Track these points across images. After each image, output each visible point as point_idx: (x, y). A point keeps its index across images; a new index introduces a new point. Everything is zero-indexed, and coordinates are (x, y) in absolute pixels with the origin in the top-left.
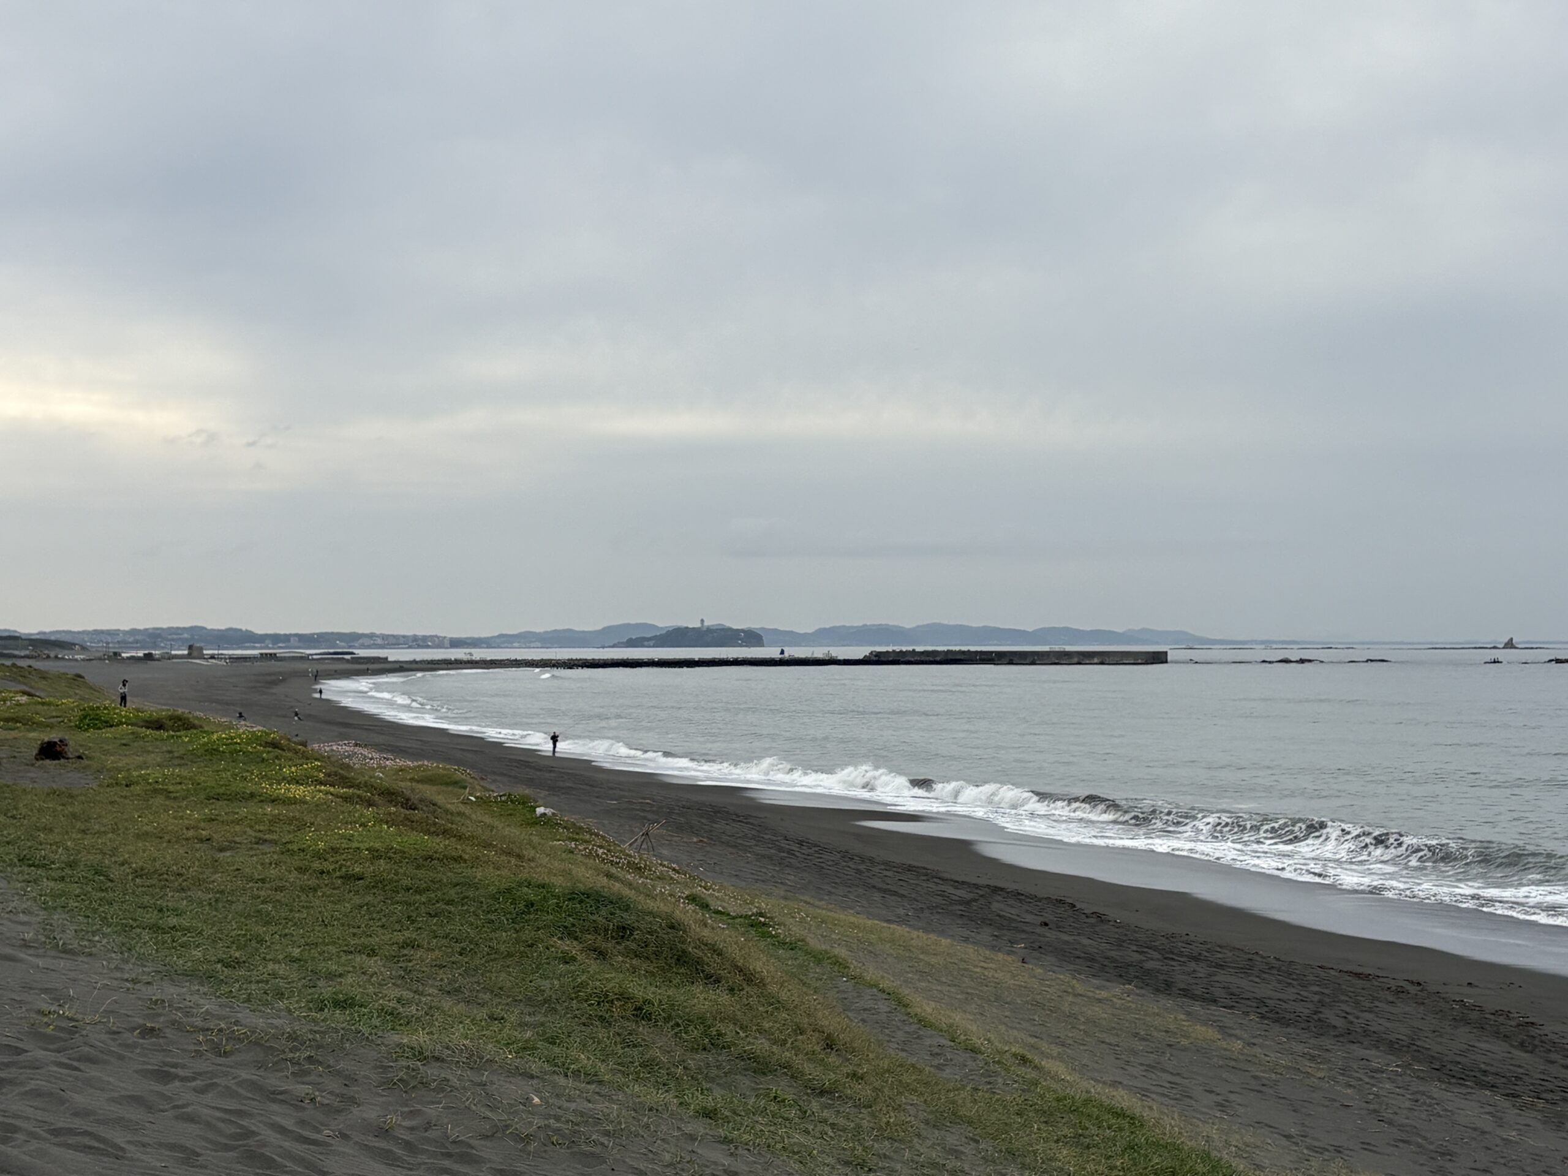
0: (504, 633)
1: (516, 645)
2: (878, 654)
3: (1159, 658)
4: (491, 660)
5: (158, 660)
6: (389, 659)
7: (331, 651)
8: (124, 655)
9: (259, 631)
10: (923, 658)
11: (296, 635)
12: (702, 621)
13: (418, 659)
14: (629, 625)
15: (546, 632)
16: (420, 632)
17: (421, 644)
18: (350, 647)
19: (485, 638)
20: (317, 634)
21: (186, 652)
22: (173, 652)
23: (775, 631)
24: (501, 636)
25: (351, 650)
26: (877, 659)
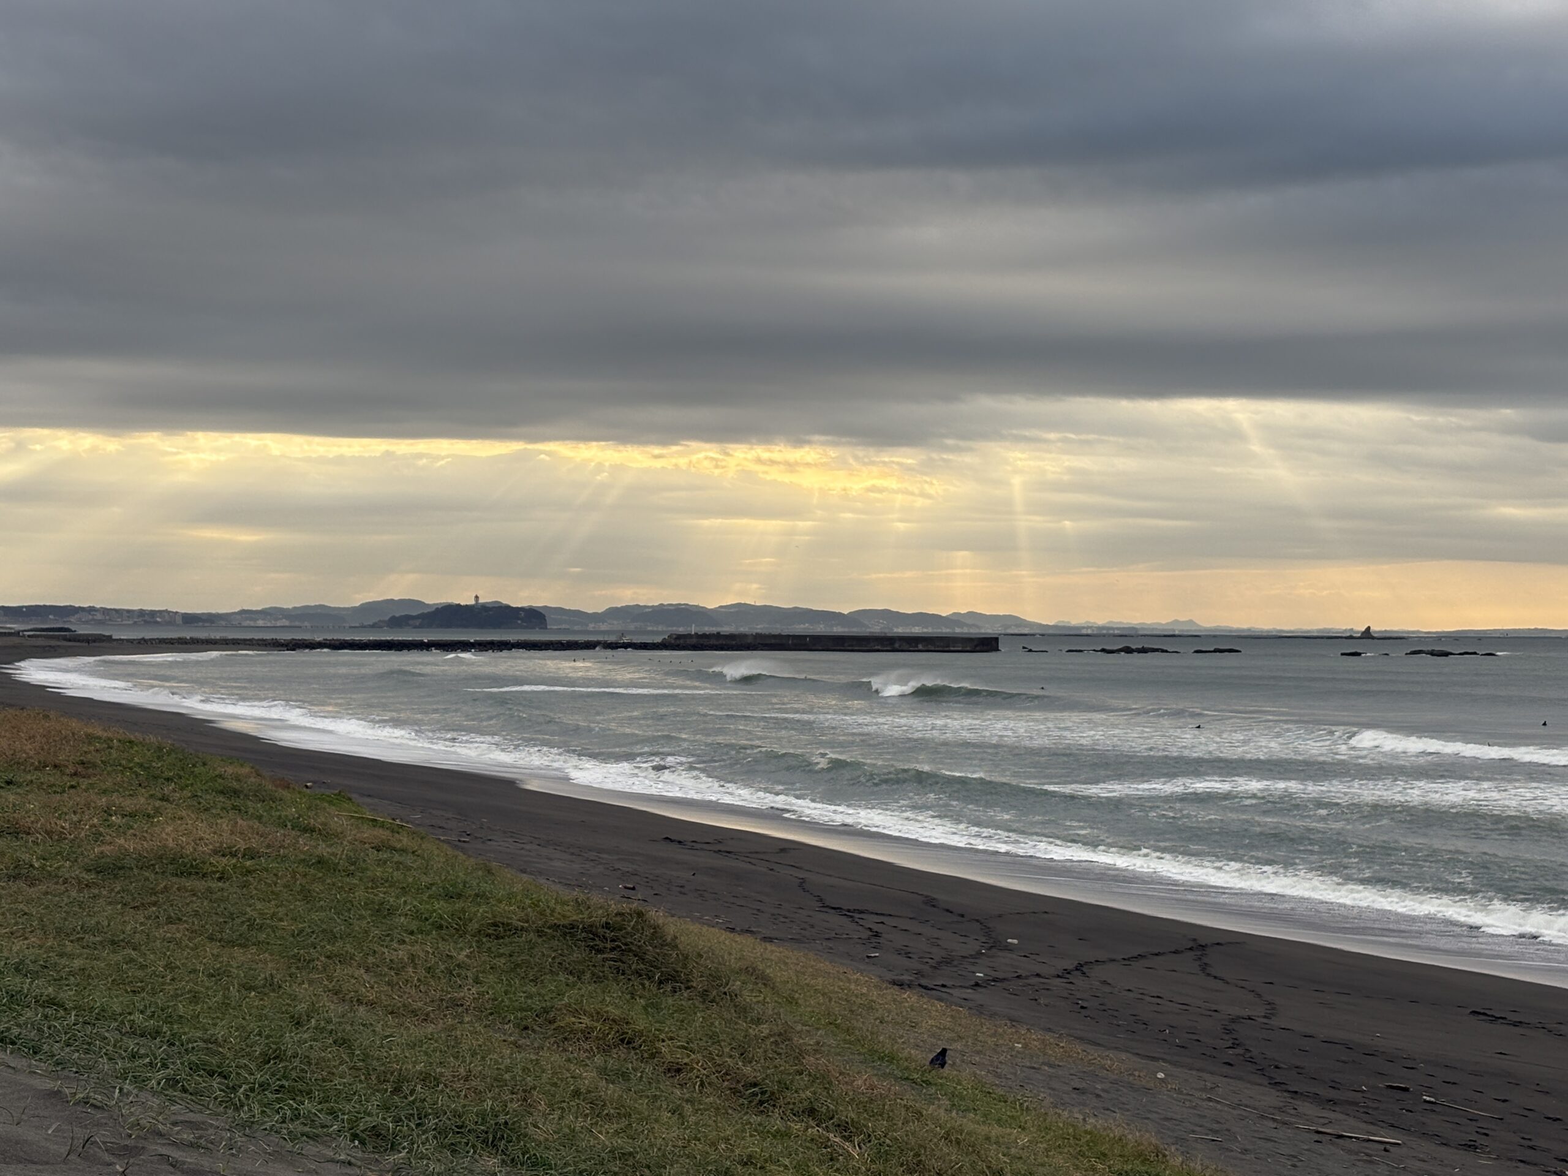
0: (246, 608)
1: (261, 622)
2: (679, 637)
3: (987, 644)
4: (233, 639)
6: (114, 637)
7: (44, 626)
10: (729, 643)
12: (477, 597)
13: (147, 637)
14: (392, 600)
15: (295, 608)
16: (148, 607)
17: (147, 618)
18: (65, 623)
19: (227, 614)
20: (26, 607)
23: (560, 611)
24: (243, 612)
25: (66, 626)
26: (677, 643)
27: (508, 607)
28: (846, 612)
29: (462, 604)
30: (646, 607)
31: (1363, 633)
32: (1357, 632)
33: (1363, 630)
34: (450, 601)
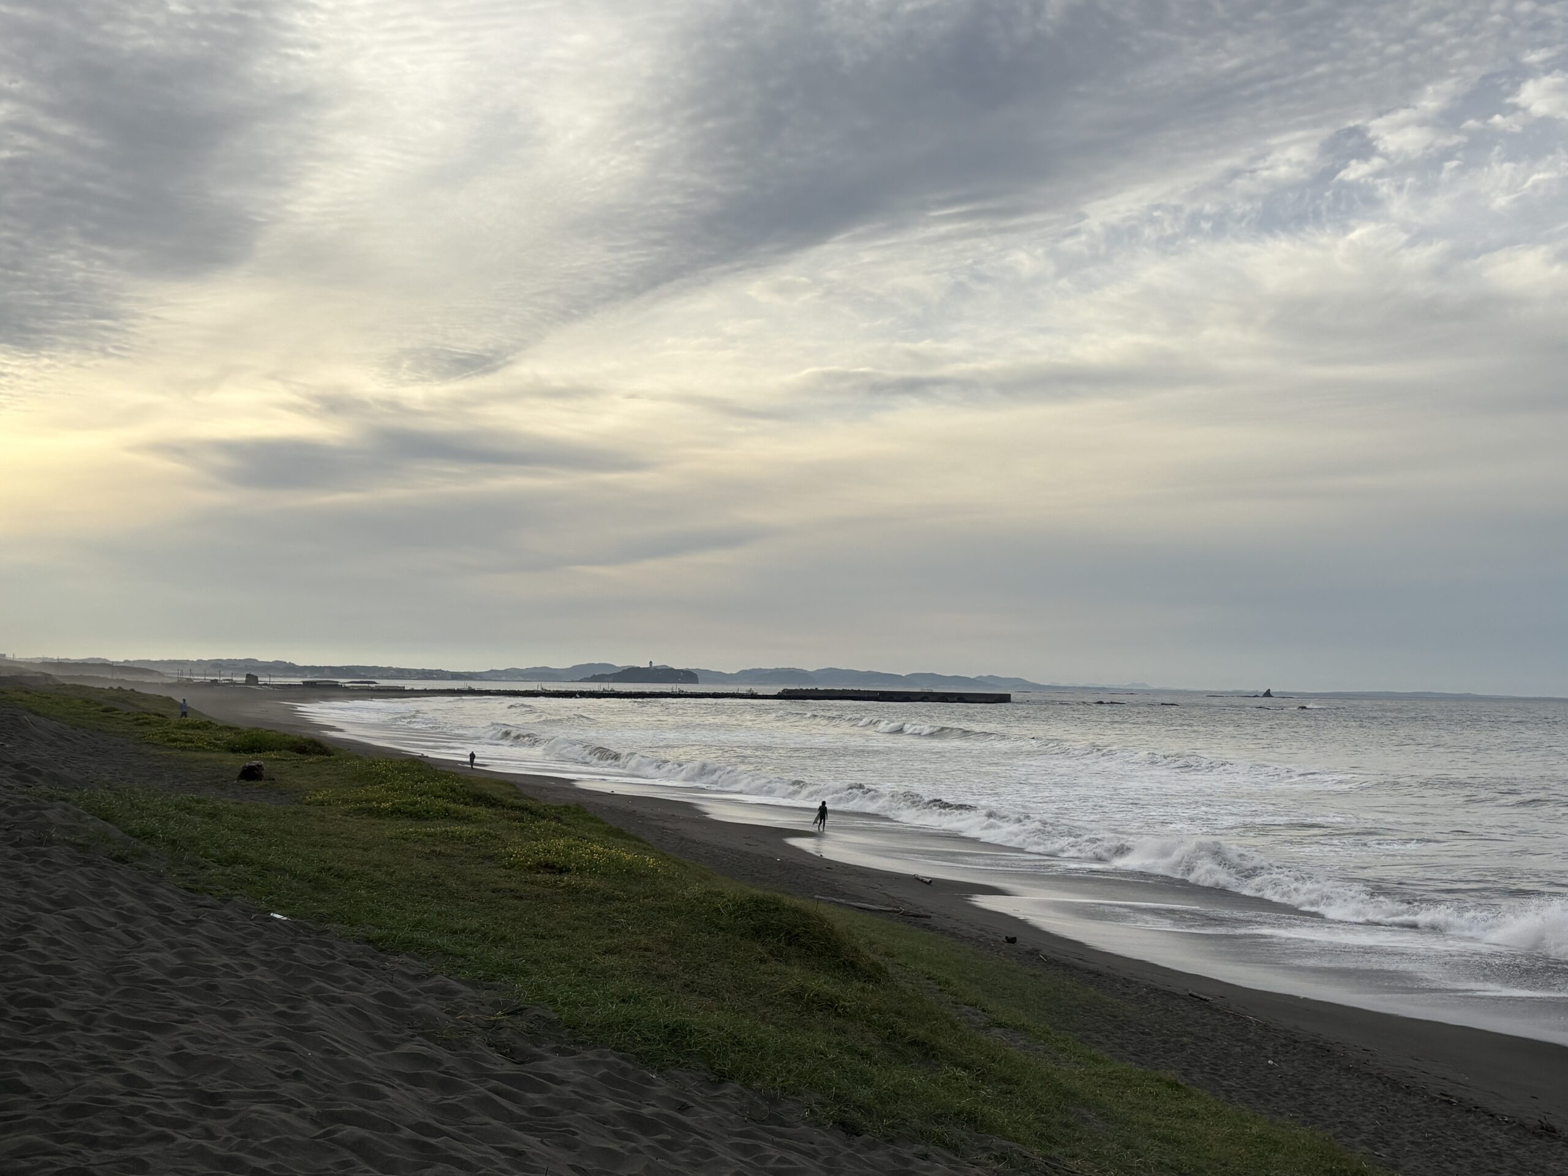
0: (494, 669)
2: (789, 691)
3: (1005, 699)
5: (223, 685)
6: (406, 689)
7: (358, 680)
8: (195, 681)
9: (299, 663)
11: (331, 667)
12: (651, 662)
13: (428, 689)
14: (593, 664)
15: (528, 669)
16: (428, 667)
17: (427, 675)
19: (480, 673)
21: (244, 679)
22: (234, 679)
23: (708, 672)
24: (493, 671)
25: (372, 680)
26: (787, 695)
27: (672, 669)
28: (904, 675)
29: (641, 667)
30: (766, 670)
31: (1265, 694)
32: (1261, 693)
33: (1265, 691)
34: (633, 665)
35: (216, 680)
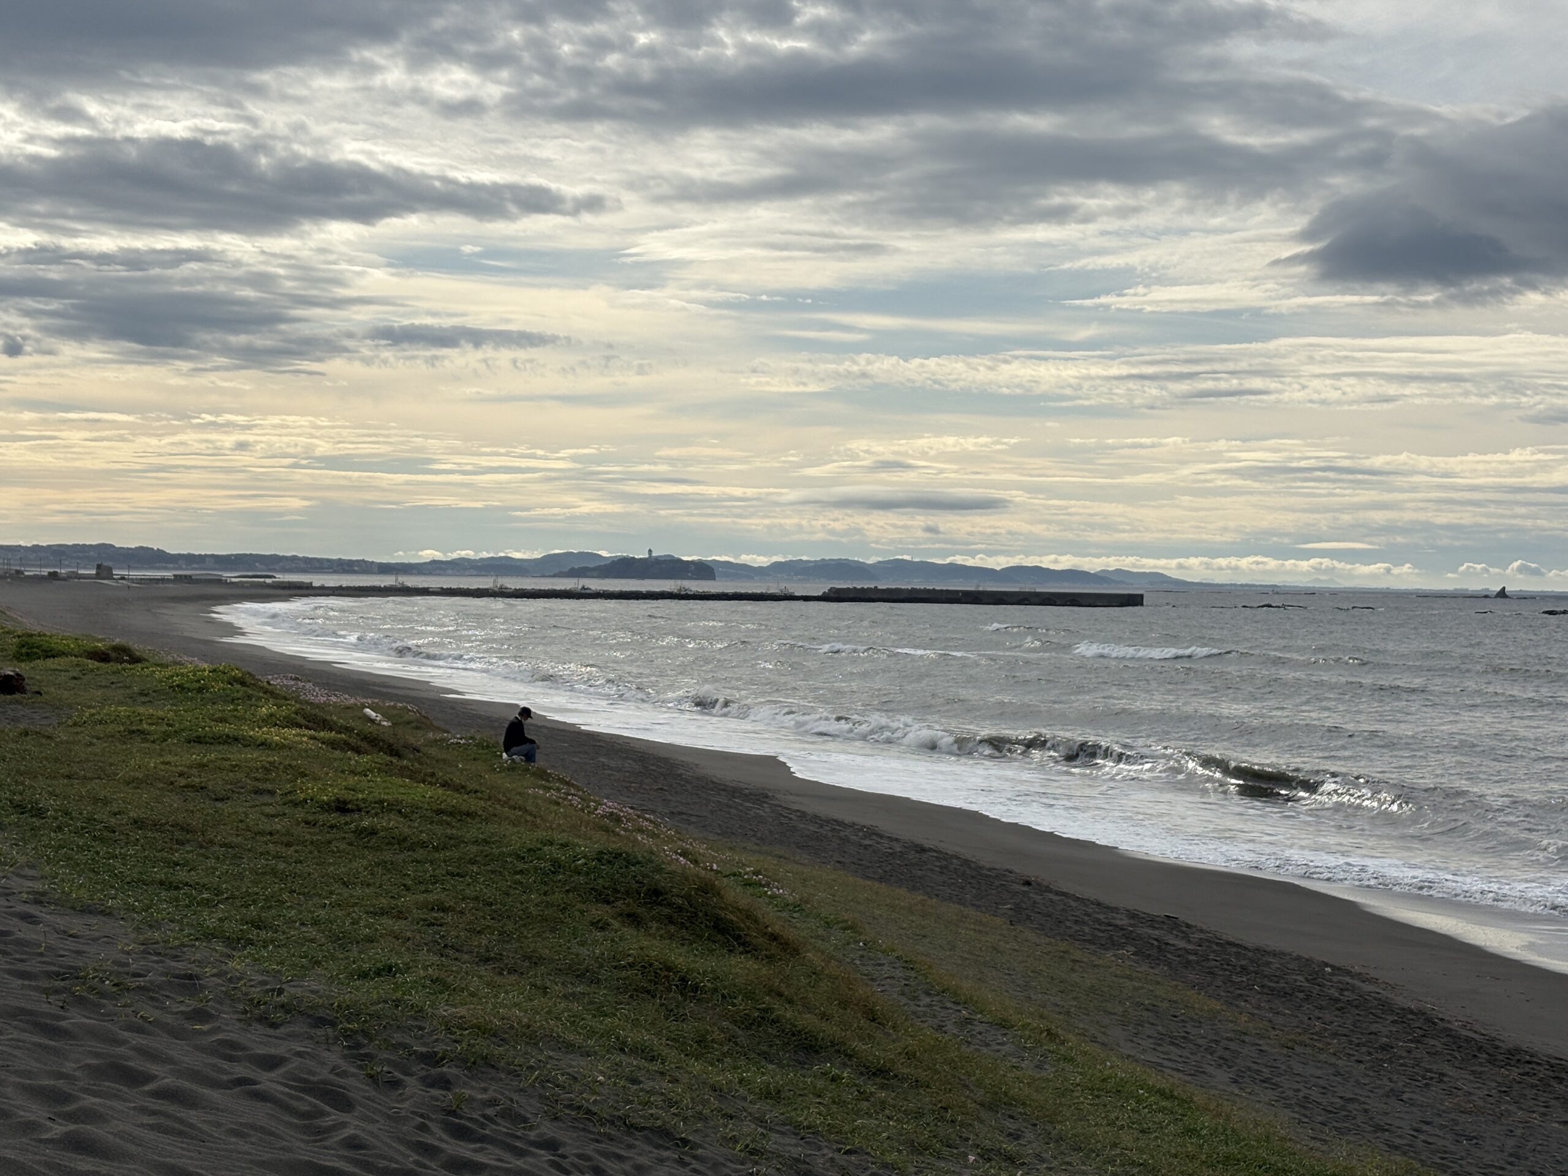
0: (437, 559)
1: (450, 572)
2: (838, 591)
3: (1134, 600)
5: (64, 579)
6: (314, 585)
7: (250, 574)
8: (26, 573)
9: (172, 550)
10: (885, 596)
11: (213, 556)
12: (650, 551)
13: (344, 585)
14: (572, 553)
15: (482, 559)
16: (347, 557)
17: (346, 567)
18: (270, 570)
19: (418, 564)
20: (234, 555)
21: (94, 572)
22: (80, 572)
23: (726, 564)
24: (434, 562)
25: (270, 574)
26: (835, 596)
27: (679, 561)
28: (998, 568)
29: (636, 557)
30: (808, 562)
31: (1499, 592)
32: (1493, 592)
33: (1499, 589)
34: (625, 554)
35: (55, 573)
